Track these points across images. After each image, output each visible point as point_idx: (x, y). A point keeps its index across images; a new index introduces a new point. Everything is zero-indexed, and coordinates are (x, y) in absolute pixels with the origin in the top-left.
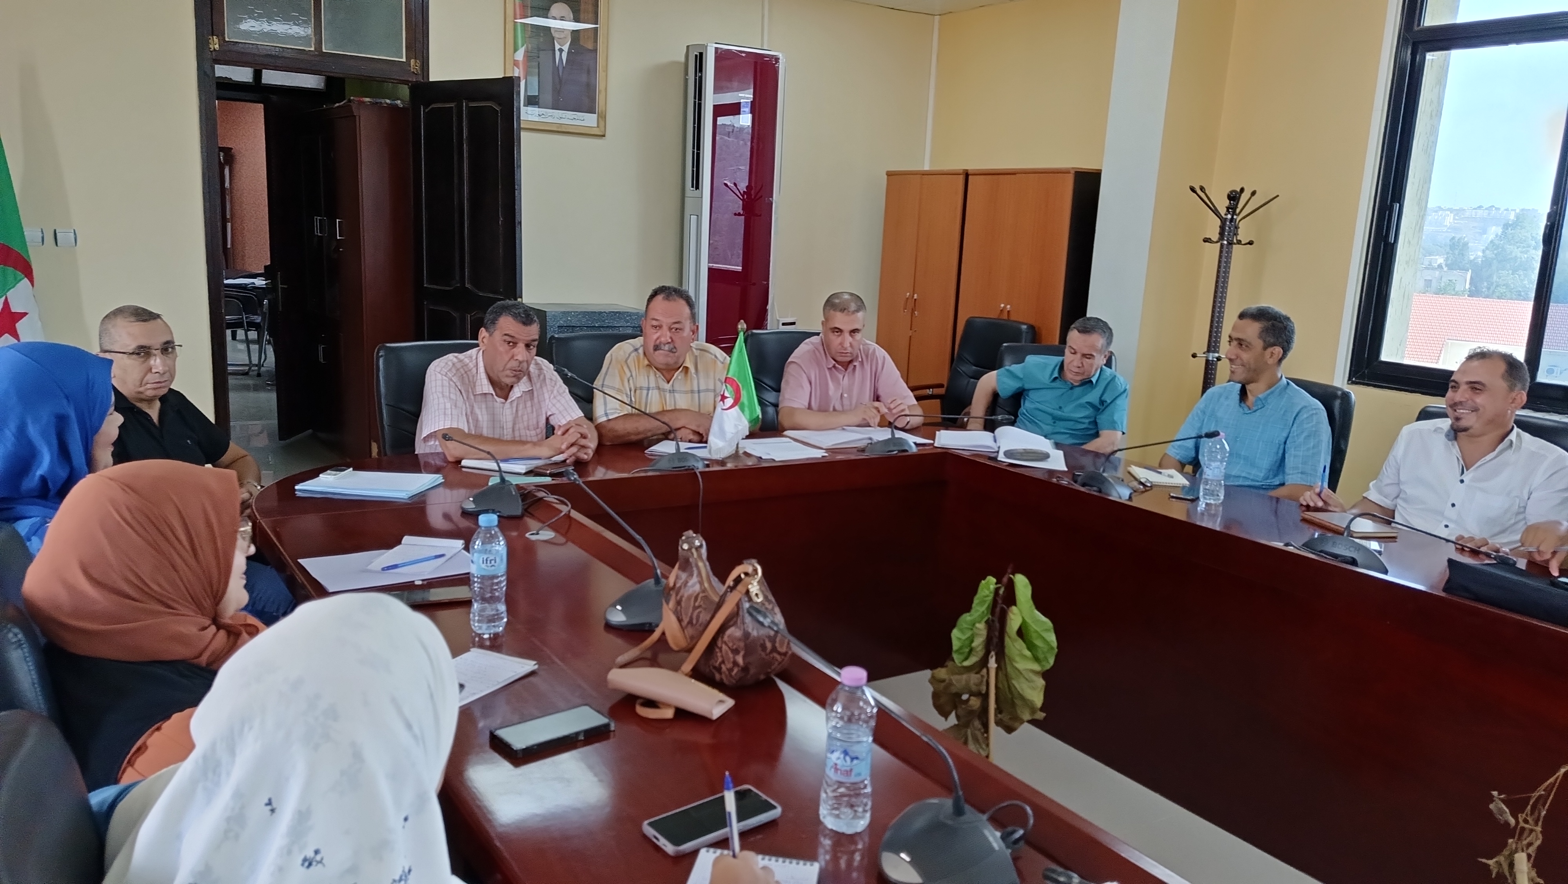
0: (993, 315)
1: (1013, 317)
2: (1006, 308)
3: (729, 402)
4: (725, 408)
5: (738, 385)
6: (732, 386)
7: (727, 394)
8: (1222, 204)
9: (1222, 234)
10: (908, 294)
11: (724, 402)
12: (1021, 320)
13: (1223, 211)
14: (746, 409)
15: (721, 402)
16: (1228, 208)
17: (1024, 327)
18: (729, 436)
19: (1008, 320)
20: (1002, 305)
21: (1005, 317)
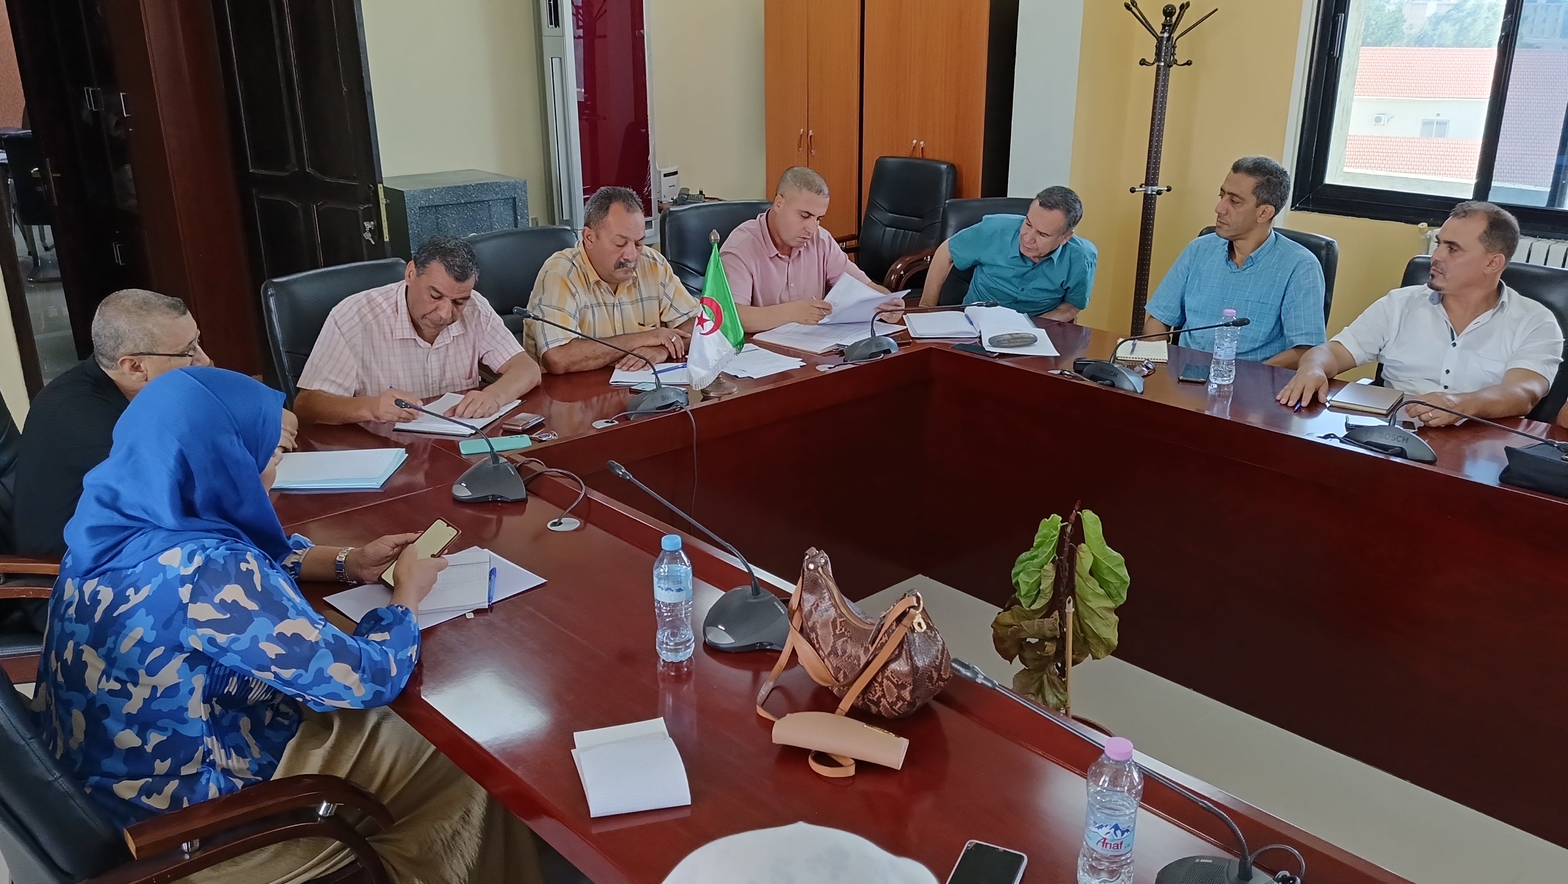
0: (905, 153)
1: (929, 155)
2: (920, 145)
3: (709, 325)
4: (704, 332)
5: (718, 306)
6: (711, 307)
7: (705, 317)
8: (1157, 21)
9: (1158, 54)
10: (802, 130)
11: (702, 326)
12: (937, 157)
13: (1158, 29)
14: (730, 332)
15: (700, 326)
16: (1164, 26)
17: (944, 167)
18: (712, 363)
19: (923, 158)
20: (915, 141)
21: (918, 154)
